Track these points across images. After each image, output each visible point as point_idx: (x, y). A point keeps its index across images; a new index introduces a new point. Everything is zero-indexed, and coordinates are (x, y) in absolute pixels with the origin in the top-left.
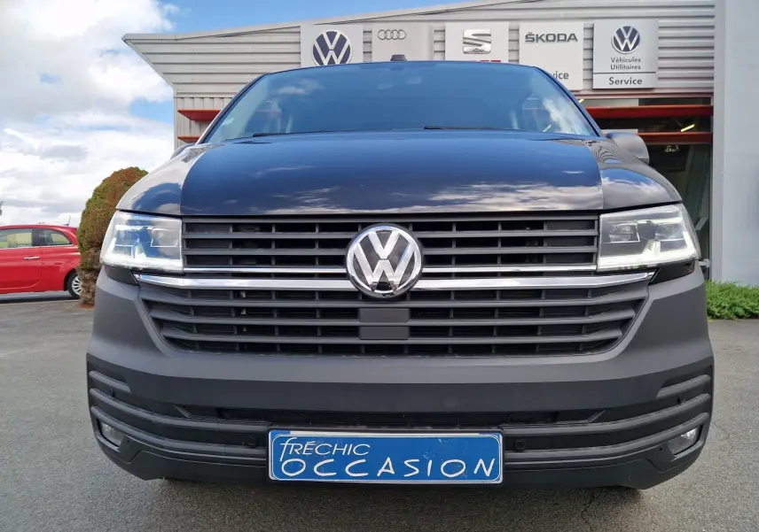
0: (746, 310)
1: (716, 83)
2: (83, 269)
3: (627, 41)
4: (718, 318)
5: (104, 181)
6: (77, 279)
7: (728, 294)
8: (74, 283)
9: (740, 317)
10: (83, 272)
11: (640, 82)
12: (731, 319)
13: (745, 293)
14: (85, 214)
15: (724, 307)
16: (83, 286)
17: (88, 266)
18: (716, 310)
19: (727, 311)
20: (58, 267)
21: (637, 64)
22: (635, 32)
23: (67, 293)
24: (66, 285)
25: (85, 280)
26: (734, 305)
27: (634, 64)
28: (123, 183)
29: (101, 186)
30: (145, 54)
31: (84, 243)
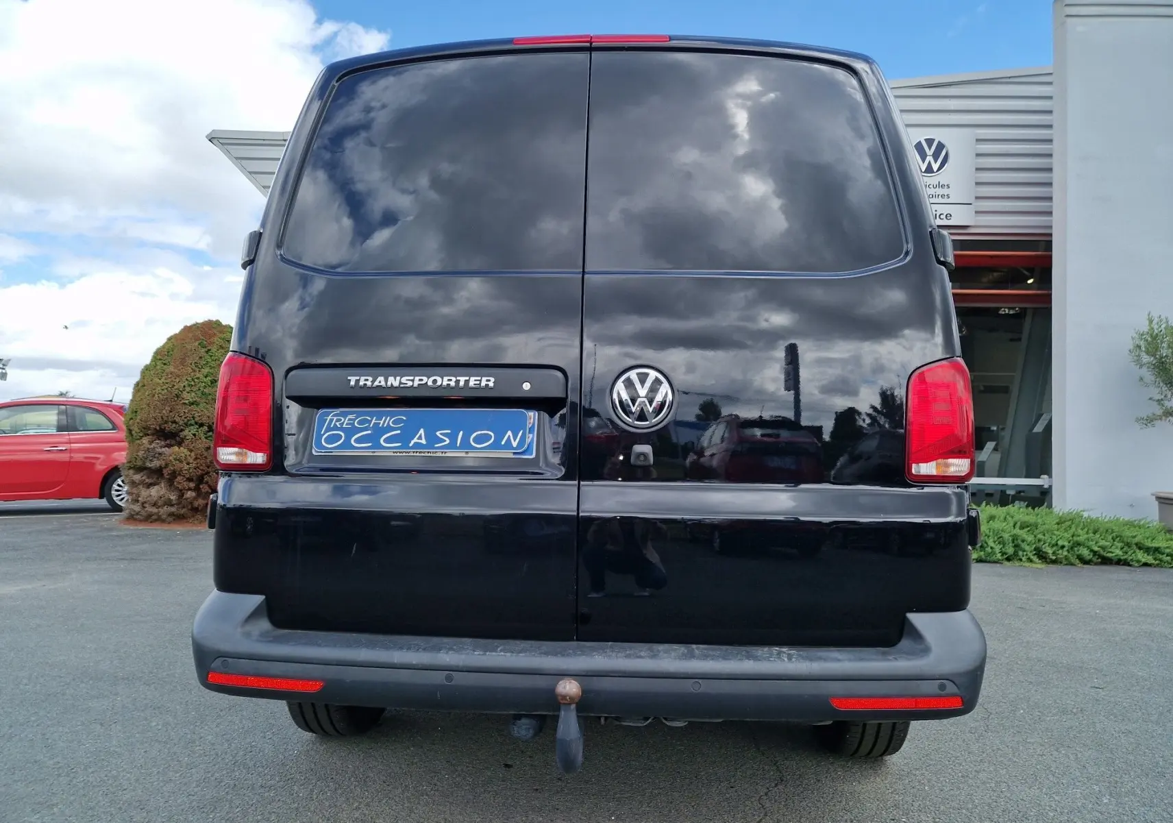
0: (1095, 553)
1: (1056, 220)
2: (130, 468)
3: (929, 159)
4: (1054, 562)
5: (169, 339)
6: (119, 481)
7: (1070, 527)
8: (115, 487)
9: (1086, 562)
10: (131, 472)
11: (948, 216)
12: (1072, 564)
13: (1094, 528)
14: (139, 387)
15: (1063, 547)
16: (128, 493)
17: (139, 463)
18: (1050, 551)
19: (1065, 553)
20: (93, 464)
21: (945, 191)
22: (941, 146)
23: (103, 502)
24: (104, 490)
25: (133, 484)
26: (1079, 544)
27: (940, 191)
28: (197, 344)
29: (163, 347)
30: (238, 160)
31: (135, 429)
